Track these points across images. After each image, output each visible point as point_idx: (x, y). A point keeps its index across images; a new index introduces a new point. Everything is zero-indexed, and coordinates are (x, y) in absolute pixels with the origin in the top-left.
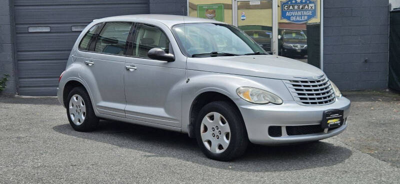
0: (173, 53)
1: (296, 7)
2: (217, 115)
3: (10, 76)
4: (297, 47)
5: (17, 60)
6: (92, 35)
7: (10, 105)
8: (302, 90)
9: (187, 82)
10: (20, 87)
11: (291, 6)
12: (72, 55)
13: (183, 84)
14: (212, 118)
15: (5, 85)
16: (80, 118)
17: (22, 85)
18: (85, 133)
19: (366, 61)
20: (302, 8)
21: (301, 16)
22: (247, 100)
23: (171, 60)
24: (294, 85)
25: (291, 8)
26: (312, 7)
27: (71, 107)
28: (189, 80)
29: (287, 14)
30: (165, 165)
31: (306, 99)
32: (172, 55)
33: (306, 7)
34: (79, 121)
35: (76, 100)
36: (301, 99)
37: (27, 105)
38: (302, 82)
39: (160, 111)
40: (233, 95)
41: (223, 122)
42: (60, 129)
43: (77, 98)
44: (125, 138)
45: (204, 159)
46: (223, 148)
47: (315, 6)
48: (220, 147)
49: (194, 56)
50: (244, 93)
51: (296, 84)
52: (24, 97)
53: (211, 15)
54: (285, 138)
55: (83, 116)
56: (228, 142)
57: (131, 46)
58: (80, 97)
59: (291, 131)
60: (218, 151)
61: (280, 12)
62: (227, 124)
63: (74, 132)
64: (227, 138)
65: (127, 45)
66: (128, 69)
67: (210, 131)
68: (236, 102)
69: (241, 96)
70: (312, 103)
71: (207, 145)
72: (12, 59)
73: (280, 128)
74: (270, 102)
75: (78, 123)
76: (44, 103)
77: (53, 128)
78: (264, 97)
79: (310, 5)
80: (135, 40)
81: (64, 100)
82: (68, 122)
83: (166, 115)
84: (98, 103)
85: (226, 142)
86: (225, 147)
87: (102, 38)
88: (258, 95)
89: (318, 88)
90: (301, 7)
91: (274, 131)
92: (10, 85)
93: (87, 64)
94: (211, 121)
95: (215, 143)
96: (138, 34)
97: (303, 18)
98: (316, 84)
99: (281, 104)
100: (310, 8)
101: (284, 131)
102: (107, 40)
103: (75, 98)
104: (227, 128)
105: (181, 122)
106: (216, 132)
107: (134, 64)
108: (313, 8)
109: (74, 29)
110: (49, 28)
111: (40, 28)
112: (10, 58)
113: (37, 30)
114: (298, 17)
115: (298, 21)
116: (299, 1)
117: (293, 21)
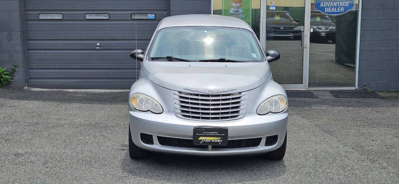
3: (18, 67)
4: (320, 29)
5: (27, 49)
10: (30, 78)
15: (15, 77)
17: (32, 77)
21: (337, 7)
24: (181, 97)
36: (183, 111)
51: (183, 96)
52: (34, 90)
53: (237, 5)
70: (193, 117)
72: (21, 48)
74: (149, 110)
92: (19, 77)
109: (88, 17)
110: (62, 15)
111: (52, 14)
112: (19, 48)
113: (49, 17)
114: (333, 8)
115: (333, 13)
117: (328, 13)
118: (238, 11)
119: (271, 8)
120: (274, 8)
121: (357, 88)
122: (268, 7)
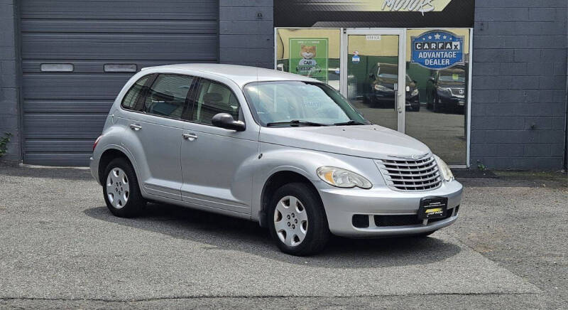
0: (244, 121)
1: (433, 46)
2: (293, 200)
3: (12, 136)
5: (24, 112)
6: (140, 88)
7: (17, 179)
8: (397, 172)
9: (260, 158)
10: (27, 152)
11: (426, 45)
12: (111, 114)
13: (254, 160)
14: (287, 203)
15: (7, 149)
16: (120, 199)
17: (29, 149)
18: (128, 220)
19: (533, 128)
20: (442, 48)
21: (441, 59)
22: (329, 182)
23: (241, 129)
24: (387, 166)
25: (426, 46)
26: (456, 46)
27: (109, 185)
28: (262, 155)
29: (420, 55)
30: (228, 258)
31: (401, 183)
32: (243, 123)
33: (448, 46)
34: (120, 203)
35: (116, 176)
36: (395, 182)
37: (41, 179)
38: (398, 162)
39: (225, 193)
40: (312, 176)
41: (300, 209)
42: (93, 212)
43: (117, 174)
44: (181, 226)
45: (277, 253)
46: (299, 241)
47: (461, 44)
48: (296, 239)
49: (269, 125)
50: (326, 174)
51: (390, 164)
52: (32, 167)
53: (308, 55)
54: (372, 229)
55: (125, 196)
56: (304, 232)
57: (191, 105)
58: (122, 172)
59: (380, 221)
60: (294, 244)
62: (304, 210)
63: (112, 218)
64: (304, 227)
65: (186, 103)
66: (186, 138)
67: (284, 219)
68: (316, 185)
69: (322, 177)
70: (409, 188)
71: (281, 235)
72: (16, 110)
73: (367, 217)
74: (356, 186)
75: (118, 206)
76: (64, 177)
77: (85, 212)
78: (349, 179)
79: (454, 43)
80: (197, 97)
81: (99, 175)
82: (105, 205)
83: (232, 198)
84: (146, 180)
85: (303, 232)
86: (302, 239)
87: (154, 93)
88: (343, 177)
89: (418, 170)
90: (440, 45)
91: (360, 220)
92: (12, 149)
93: (133, 129)
94: (287, 207)
95: (290, 234)
96: (201, 89)
97: (443, 62)
98: (416, 165)
99: (370, 188)
100: (453, 47)
101: (372, 221)
102: (159, 96)
103: (115, 173)
104: (304, 215)
105: (251, 208)
106: (292, 221)
107: (195, 132)
108: (458, 47)
109: (108, 69)
110: (72, 66)
111: (59, 65)
112: (13, 110)
113: (55, 69)
114: (436, 60)
115: (436, 66)
116: (437, 36)
117: (429, 66)
118: (311, 63)
119: (354, 59)
120: (358, 59)
121: (469, 166)
122: (350, 57)
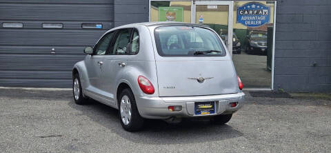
1: (251, 12)
11: (246, 11)
19: (315, 65)
20: (257, 13)
21: (255, 21)
26: (265, 13)
29: (243, 18)
33: (260, 12)
53: (171, 18)
61: (235, 16)
90: (255, 12)
97: (257, 22)
108: (267, 13)
109: (45, 26)
110: (22, 24)
113: (11, 26)
114: (252, 21)
115: (252, 25)
116: (253, 6)
117: (248, 25)
119: (199, 21)
121: (273, 89)
